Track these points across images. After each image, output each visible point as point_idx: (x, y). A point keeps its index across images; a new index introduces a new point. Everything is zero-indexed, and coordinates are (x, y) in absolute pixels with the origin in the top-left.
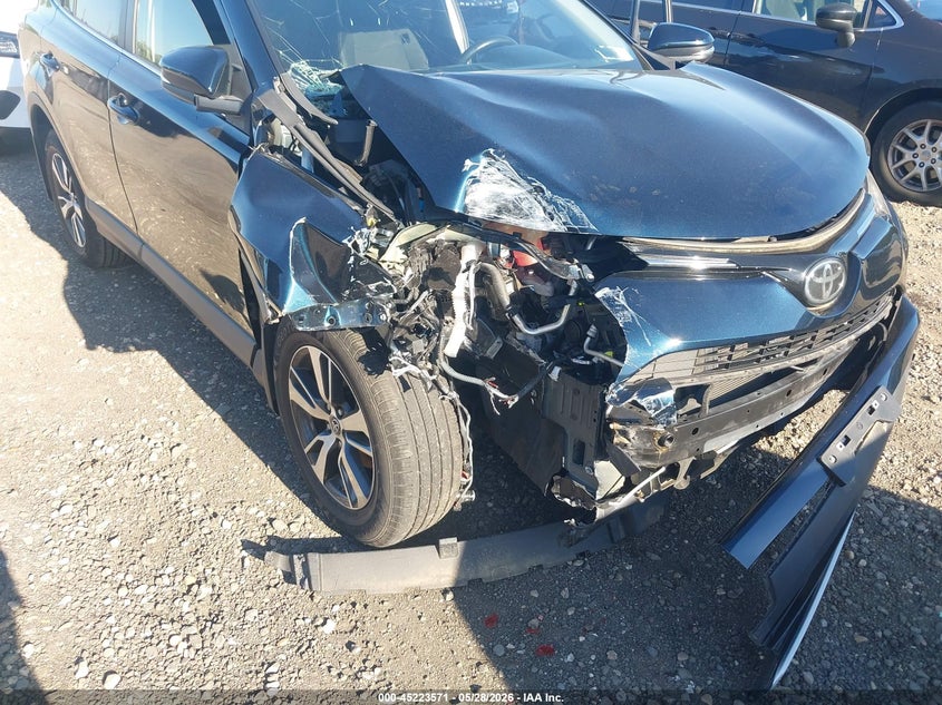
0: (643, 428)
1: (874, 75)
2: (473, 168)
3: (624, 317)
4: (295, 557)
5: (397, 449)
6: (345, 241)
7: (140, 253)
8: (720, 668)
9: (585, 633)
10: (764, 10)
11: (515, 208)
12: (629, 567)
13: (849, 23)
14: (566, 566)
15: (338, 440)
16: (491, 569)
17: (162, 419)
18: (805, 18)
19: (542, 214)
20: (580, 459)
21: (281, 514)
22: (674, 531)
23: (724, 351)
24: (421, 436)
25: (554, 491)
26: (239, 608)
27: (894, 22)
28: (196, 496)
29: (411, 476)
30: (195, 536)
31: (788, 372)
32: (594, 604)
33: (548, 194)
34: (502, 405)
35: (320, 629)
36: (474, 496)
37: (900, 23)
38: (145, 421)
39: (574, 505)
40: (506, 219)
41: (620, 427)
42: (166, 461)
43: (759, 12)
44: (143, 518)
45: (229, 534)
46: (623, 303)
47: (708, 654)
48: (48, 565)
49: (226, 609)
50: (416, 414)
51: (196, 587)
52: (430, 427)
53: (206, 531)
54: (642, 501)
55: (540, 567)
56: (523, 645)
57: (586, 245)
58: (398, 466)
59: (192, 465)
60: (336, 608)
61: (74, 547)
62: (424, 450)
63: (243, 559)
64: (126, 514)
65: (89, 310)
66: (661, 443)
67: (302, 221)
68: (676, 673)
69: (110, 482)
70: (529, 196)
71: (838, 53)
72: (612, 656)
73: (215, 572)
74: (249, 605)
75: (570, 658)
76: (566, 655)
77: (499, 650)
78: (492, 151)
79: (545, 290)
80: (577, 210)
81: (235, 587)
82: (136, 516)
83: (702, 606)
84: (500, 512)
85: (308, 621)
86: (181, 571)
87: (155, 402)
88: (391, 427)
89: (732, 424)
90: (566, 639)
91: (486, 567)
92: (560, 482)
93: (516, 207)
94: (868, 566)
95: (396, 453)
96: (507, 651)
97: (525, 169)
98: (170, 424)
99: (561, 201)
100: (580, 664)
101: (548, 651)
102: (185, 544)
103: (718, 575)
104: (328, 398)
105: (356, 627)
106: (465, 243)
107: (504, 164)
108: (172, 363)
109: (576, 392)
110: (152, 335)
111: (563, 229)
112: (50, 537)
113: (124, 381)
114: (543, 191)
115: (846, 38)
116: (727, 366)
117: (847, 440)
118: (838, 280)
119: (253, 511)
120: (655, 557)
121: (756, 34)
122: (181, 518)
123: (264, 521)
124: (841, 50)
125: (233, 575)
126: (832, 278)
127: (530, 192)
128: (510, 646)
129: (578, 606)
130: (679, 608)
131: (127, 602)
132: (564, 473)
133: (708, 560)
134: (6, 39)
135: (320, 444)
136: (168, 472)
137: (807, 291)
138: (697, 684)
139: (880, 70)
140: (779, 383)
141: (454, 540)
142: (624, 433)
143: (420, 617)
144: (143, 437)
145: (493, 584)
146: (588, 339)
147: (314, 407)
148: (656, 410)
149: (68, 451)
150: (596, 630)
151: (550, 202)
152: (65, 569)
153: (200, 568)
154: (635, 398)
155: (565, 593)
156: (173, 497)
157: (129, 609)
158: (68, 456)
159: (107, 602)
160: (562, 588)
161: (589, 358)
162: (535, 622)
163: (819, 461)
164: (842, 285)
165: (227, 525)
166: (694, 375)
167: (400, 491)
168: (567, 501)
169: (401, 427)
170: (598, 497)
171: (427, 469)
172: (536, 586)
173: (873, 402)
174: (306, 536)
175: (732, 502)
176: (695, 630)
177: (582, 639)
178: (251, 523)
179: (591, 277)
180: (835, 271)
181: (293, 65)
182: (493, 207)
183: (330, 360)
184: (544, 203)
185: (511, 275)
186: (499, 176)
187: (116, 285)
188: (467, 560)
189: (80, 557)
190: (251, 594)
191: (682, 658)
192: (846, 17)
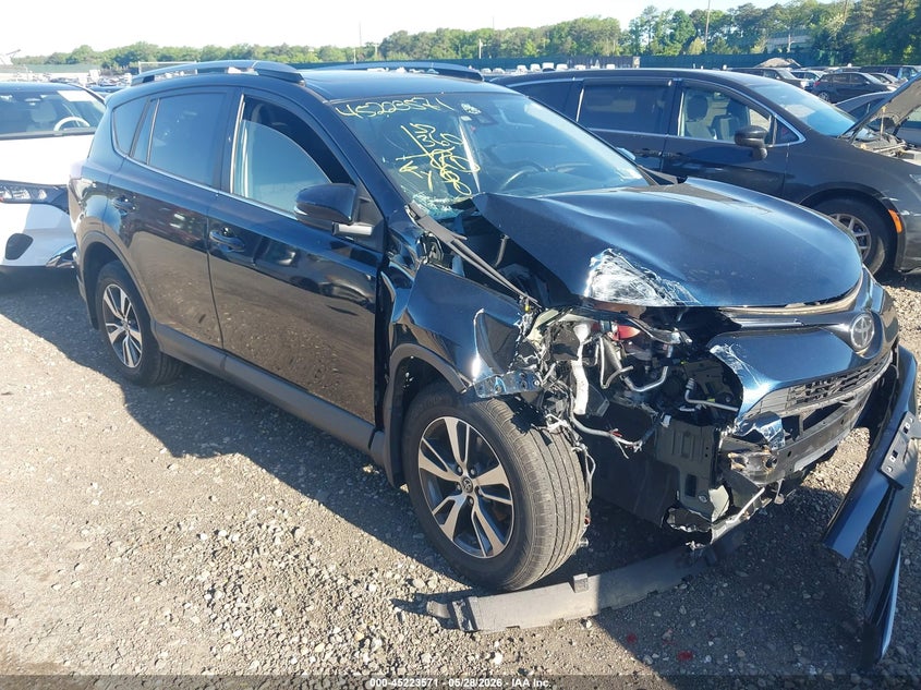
0: (755, 454)
1: (789, 181)
2: (597, 263)
3: (737, 366)
4: (454, 603)
5: (539, 494)
6: (516, 324)
7: (223, 365)
8: (829, 652)
9: (711, 638)
10: (686, 133)
11: (630, 291)
12: (725, 585)
13: (762, 141)
14: (674, 590)
15: (469, 498)
16: (617, 598)
17: (270, 508)
18: (715, 138)
19: (655, 294)
20: (692, 490)
21: (415, 575)
22: (750, 553)
23: (801, 389)
24: (556, 482)
25: (669, 521)
26: (412, 654)
27: (797, 139)
28: (332, 568)
29: (550, 517)
30: (347, 600)
31: (837, 406)
32: (709, 616)
33: (658, 278)
34: (630, 450)
35: (492, 661)
36: (587, 542)
37: (802, 139)
38: (254, 512)
39: (689, 530)
40: (623, 300)
41: (736, 455)
42: (290, 542)
43: (683, 135)
44: (292, 591)
45: (377, 596)
46: (733, 355)
47: (816, 644)
48: (224, 638)
49: (402, 656)
50: (551, 463)
51: (368, 641)
52: (563, 474)
53: (355, 595)
54: (748, 518)
55: (656, 592)
56: (665, 654)
57: (676, 318)
58: (540, 508)
59: (317, 543)
60: (497, 644)
61: (241, 620)
62: (559, 495)
63: (399, 615)
64: (275, 589)
65: (157, 422)
66: (769, 465)
67: (481, 311)
68: (797, 661)
69: (248, 564)
70: (642, 281)
71: (755, 165)
72: (741, 653)
73: (379, 628)
74: (420, 650)
75: (708, 659)
76: (704, 657)
77: (648, 659)
78: (610, 250)
79: (645, 355)
80: (682, 289)
81: (401, 638)
82: (285, 590)
83: (797, 608)
84: (602, 555)
85: (477, 657)
86: (348, 629)
87: (256, 495)
88: (533, 475)
89: (811, 448)
90: (699, 645)
91: (613, 596)
92: (674, 513)
93: (632, 290)
94: (911, 564)
95: (538, 497)
96: (654, 660)
97: (637, 262)
98: (279, 512)
99: (669, 283)
100: (719, 662)
101: (687, 656)
102: (340, 608)
103: (799, 582)
104: (463, 459)
105: (519, 656)
106: (579, 322)
107: (621, 258)
108: (257, 462)
109: (687, 434)
110: (226, 440)
111: (673, 304)
112: (214, 615)
113: (218, 480)
114: (654, 277)
115: (760, 152)
116: (806, 400)
117: (895, 454)
118: (870, 331)
119: (389, 575)
120: (743, 575)
121: (684, 152)
122: (327, 587)
123: (403, 582)
124: (757, 163)
125: (395, 628)
126: (867, 328)
127: (643, 279)
128: (655, 656)
129: (697, 620)
130: (778, 612)
131: (313, 659)
132: (678, 505)
133: (787, 573)
134: (20, 188)
135: (451, 503)
136: (297, 551)
137: (853, 339)
138: (817, 667)
139: (793, 177)
140: (834, 414)
141: (585, 576)
142: (740, 460)
143: (571, 643)
144: (260, 525)
145: (621, 611)
146: (688, 391)
147: (445, 470)
148: (771, 435)
149: (197, 543)
150: (719, 635)
151: (660, 284)
152: (242, 639)
153: (364, 626)
154: (754, 427)
155: (683, 610)
156: (313, 571)
157: (318, 665)
158: (199, 546)
159: (294, 661)
160: (679, 608)
161: (693, 406)
162: (667, 635)
163: (881, 472)
164: (873, 333)
165: (373, 588)
166: (787, 409)
167: (542, 532)
168: (683, 528)
169: (541, 474)
170: (713, 520)
171: (562, 512)
172: (656, 608)
173: (906, 424)
174: (444, 590)
175: (787, 527)
176: (799, 627)
177: (711, 644)
178: (392, 585)
179: (690, 341)
180: (868, 323)
181: (414, 196)
182: (613, 291)
183: (468, 426)
184: (656, 286)
185: (620, 346)
186: (617, 268)
187: (172, 400)
188: (602, 591)
189: (252, 627)
190: (418, 642)
191: (798, 648)
192: (758, 136)
